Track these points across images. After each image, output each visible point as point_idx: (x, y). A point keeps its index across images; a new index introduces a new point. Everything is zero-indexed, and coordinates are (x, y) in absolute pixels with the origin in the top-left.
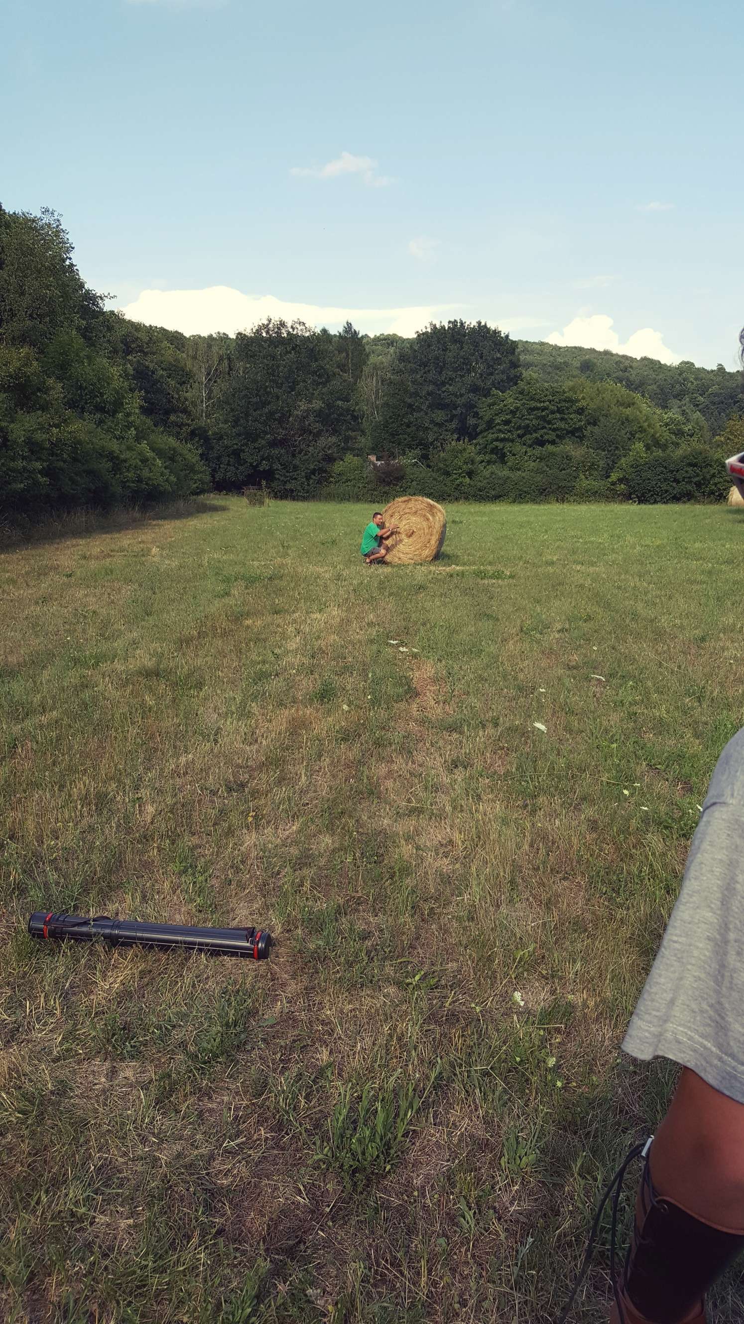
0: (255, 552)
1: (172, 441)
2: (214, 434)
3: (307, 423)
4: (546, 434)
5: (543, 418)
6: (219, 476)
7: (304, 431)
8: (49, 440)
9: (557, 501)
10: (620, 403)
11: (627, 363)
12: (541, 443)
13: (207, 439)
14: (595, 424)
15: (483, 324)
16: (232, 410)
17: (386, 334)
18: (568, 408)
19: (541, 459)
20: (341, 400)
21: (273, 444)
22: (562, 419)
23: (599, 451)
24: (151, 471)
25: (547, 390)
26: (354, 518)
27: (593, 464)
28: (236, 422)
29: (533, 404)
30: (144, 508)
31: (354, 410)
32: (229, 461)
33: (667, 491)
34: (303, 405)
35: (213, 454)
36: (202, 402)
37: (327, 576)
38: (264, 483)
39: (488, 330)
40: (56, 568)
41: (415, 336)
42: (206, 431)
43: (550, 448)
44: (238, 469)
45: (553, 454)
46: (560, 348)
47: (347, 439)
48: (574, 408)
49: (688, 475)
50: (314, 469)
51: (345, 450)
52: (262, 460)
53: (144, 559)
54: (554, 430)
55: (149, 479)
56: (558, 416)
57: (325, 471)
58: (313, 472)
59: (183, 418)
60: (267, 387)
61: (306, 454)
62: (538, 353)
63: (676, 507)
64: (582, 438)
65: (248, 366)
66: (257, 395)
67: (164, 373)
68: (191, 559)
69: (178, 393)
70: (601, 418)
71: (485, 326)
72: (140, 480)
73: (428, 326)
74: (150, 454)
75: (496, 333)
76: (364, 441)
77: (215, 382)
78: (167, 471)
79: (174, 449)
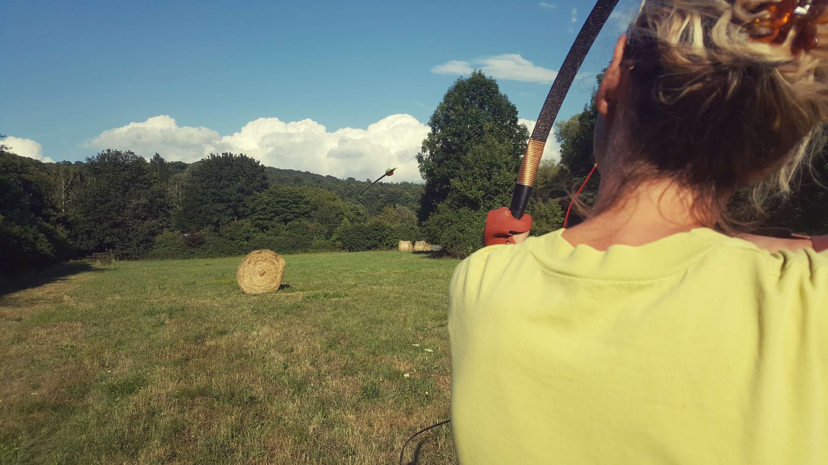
3: (137, 212)
4: (288, 215)
5: (285, 207)
9: (302, 252)
10: (328, 199)
12: (286, 220)
14: (316, 210)
18: (299, 201)
19: (291, 229)
22: (296, 207)
27: (321, 231)
32: (82, 238)
38: (110, 250)
42: (66, 219)
43: (295, 223)
45: (297, 226)
48: (303, 201)
49: (374, 235)
50: (143, 241)
52: (106, 237)
54: (293, 213)
56: (294, 205)
57: (150, 241)
59: (50, 211)
61: (136, 231)
63: (372, 252)
64: (310, 217)
70: (319, 206)
71: (245, 156)
77: (71, 189)
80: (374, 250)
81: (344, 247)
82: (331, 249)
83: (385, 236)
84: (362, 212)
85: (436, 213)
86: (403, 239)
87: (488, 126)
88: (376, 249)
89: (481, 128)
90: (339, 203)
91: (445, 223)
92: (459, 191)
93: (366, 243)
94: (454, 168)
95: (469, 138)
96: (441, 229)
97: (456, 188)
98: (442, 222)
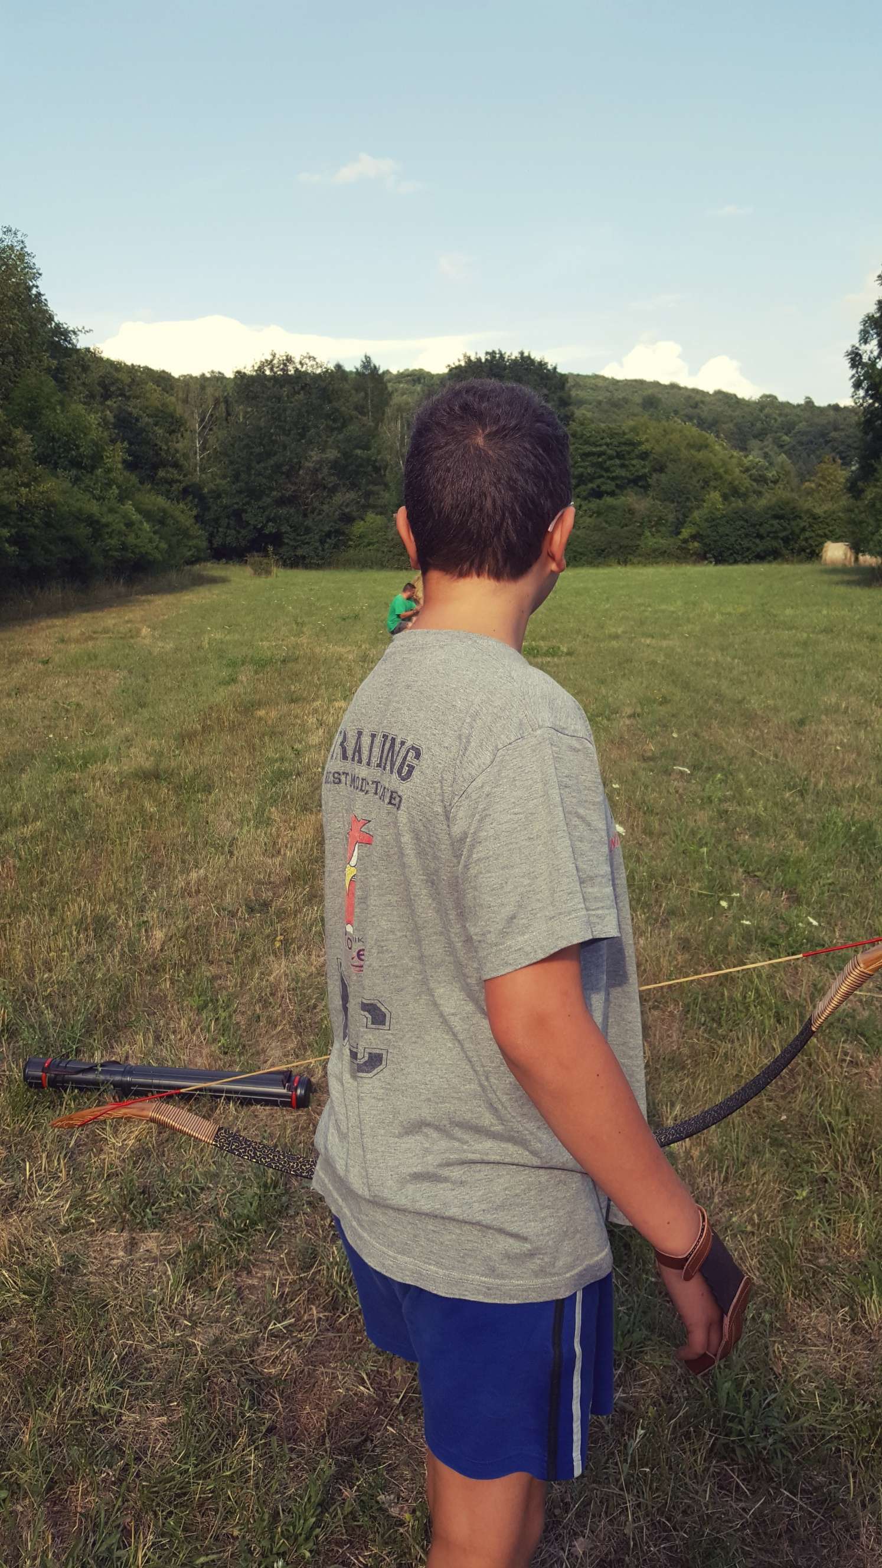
0: (264, 630)
1: (161, 501)
2: (211, 491)
3: (320, 476)
4: (603, 483)
5: (600, 465)
6: (217, 541)
7: (318, 485)
8: (17, 502)
9: (619, 563)
10: (690, 446)
11: (698, 398)
12: (598, 494)
13: (202, 498)
14: (661, 469)
15: (526, 354)
16: (231, 463)
17: (411, 369)
18: (629, 453)
19: (599, 513)
20: (360, 448)
21: (281, 502)
22: (623, 466)
23: (667, 503)
24: (137, 537)
25: (604, 431)
26: (379, 589)
27: (660, 518)
28: (236, 477)
29: (588, 449)
30: (130, 581)
31: (375, 461)
32: (229, 524)
33: (748, 549)
34: (315, 455)
35: (209, 516)
36: (196, 453)
37: (351, 657)
38: (271, 548)
39: (533, 361)
40: (29, 654)
41: (446, 371)
42: (201, 489)
43: (609, 500)
44: (239, 532)
45: (612, 508)
46: (618, 381)
47: (368, 494)
48: (636, 452)
49: (774, 529)
50: (330, 532)
51: (366, 507)
52: (268, 521)
53: (132, 641)
54: (613, 479)
55: (136, 546)
56: (618, 462)
57: (343, 534)
58: (329, 535)
59: (173, 473)
60: (272, 434)
61: (319, 514)
62: (592, 389)
63: (761, 568)
64: (646, 487)
65: (249, 409)
66: (261, 444)
67: (151, 420)
68: (188, 641)
69: (166, 444)
70: (668, 464)
71: (529, 357)
72: (124, 547)
73: (462, 358)
74: (136, 517)
75: (542, 365)
76: (387, 497)
77: (211, 430)
78: (156, 538)
79: (164, 511)
80: (770, 562)
82: (679, 558)
83: (797, 530)
93: (753, 548)
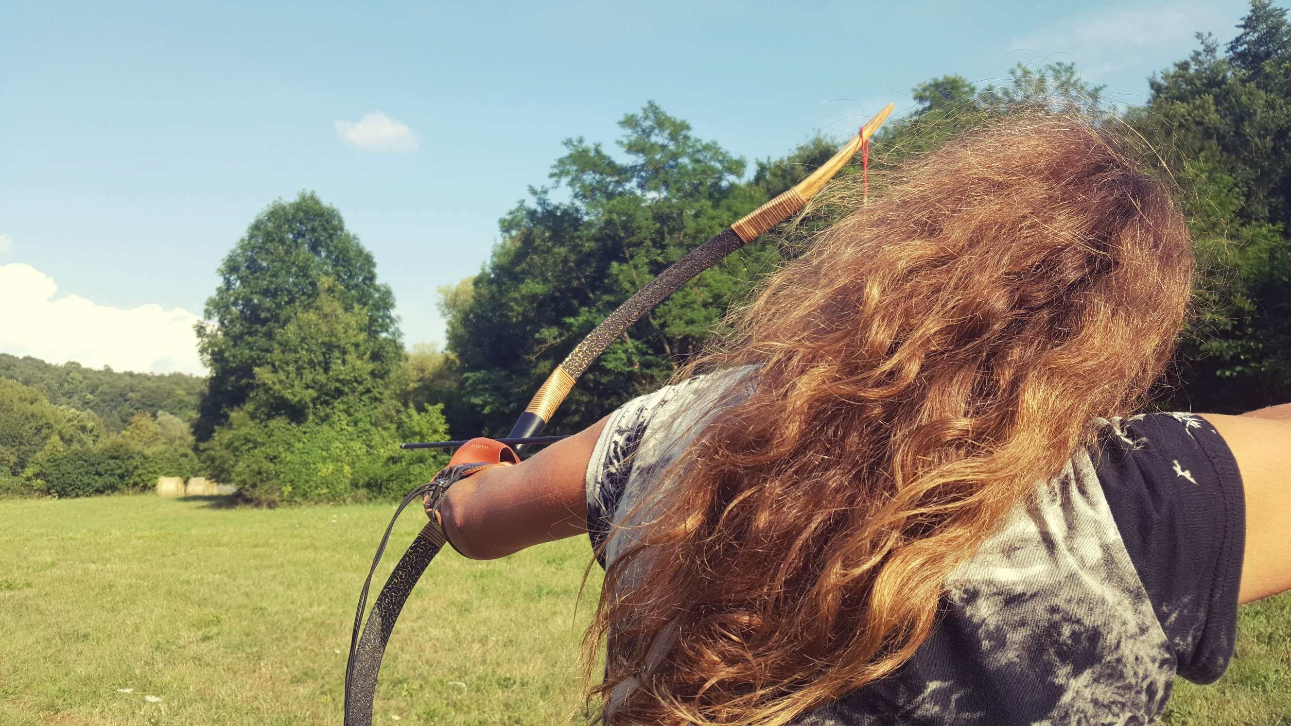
10: (22, 400)
11: (9, 362)
27: (3, 460)
33: (89, 485)
49: (111, 468)
80: (108, 495)
81: (49, 489)
82: (23, 494)
83: (131, 469)
84: (90, 425)
85: (226, 427)
86: (167, 474)
87: (325, 282)
88: (113, 492)
89: (313, 284)
90: (45, 406)
91: (242, 445)
92: (270, 389)
93: (93, 483)
94: (263, 350)
95: (291, 301)
96: (235, 455)
97: (264, 384)
98: (236, 444)
